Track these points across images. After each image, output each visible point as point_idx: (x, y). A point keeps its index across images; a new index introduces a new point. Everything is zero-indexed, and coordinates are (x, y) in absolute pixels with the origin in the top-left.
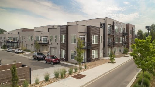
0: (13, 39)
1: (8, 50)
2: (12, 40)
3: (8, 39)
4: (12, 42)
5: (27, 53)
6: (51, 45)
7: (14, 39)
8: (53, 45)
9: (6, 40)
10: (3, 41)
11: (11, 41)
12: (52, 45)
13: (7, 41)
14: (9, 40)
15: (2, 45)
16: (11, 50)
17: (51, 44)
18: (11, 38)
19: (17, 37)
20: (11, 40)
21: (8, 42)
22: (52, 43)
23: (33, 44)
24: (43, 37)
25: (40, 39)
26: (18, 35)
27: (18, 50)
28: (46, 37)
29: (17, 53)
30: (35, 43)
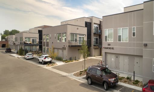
0: (31, 40)
1: (28, 58)
2: (31, 42)
3: (26, 41)
4: (30, 45)
5: (59, 63)
6: (107, 48)
8: (113, 48)
9: (23, 42)
10: (19, 43)
11: (30, 43)
12: (110, 48)
14: (27, 42)
15: (18, 49)
16: (31, 57)
17: (107, 46)
18: (29, 38)
19: (36, 38)
20: (29, 42)
21: (26, 44)
22: (109, 45)
23: (66, 47)
24: (79, 35)
25: (76, 39)
26: (38, 34)
27: (44, 58)
28: (83, 35)
29: (43, 63)
30: (69, 46)
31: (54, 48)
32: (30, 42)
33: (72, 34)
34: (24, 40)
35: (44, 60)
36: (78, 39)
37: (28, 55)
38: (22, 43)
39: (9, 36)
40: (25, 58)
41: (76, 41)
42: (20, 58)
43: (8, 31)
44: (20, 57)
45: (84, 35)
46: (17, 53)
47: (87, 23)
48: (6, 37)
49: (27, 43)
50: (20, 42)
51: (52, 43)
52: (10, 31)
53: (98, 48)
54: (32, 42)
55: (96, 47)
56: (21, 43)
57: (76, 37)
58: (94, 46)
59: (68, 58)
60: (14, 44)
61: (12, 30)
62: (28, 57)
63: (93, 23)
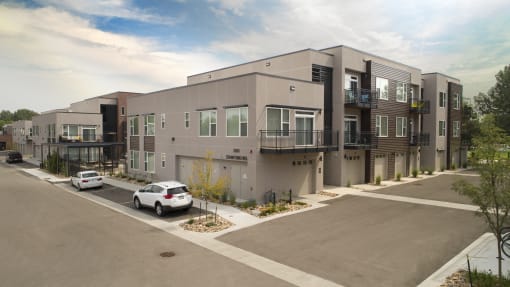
0: (81, 131)
2: (79, 136)
3: (66, 134)
4: (78, 145)
7: (86, 133)
9: (57, 138)
10: (46, 141)
11: (77, 141)
13: (60, 138)
14: (69, 138)
15: (45, 155)
18: (74, 127)
19: (94, 126)
20: (74, 138)
23: (248, 155)
24: (297, 113)
25: (286, 126)
26: (101, 116)
27: (165, 193)
28: (311, 110)
29: (159, 211)
30: (262, 151)
31: (177, 156)
32: (77, 138)
33: (274, 110)
34: (60, 132)
35: (165, 202)
36: (293, 126)
37: (84, 176)
38: (54, 140)
39: (14, 124)
40: (73, 186)
41: (286, 132)
42: (57, 183)
43: (9, 112)
44: (54, 178)
45: (316, 112)
46: (42, 166)
47: (318, 70)
48: (5, 126)
49: (70, 141)
50: (46, 136)
51: (173, 139)
52: (12, 111)
53: (358, 157)
54: (82, 137)
55: (351, 153)
56: (49, 139)
57: (287, 118)
58: (346, 147)
59: (257, 195)
60: (29, 141)
61: (19, 111)
62: (84, 181)
63: (344, 71)
